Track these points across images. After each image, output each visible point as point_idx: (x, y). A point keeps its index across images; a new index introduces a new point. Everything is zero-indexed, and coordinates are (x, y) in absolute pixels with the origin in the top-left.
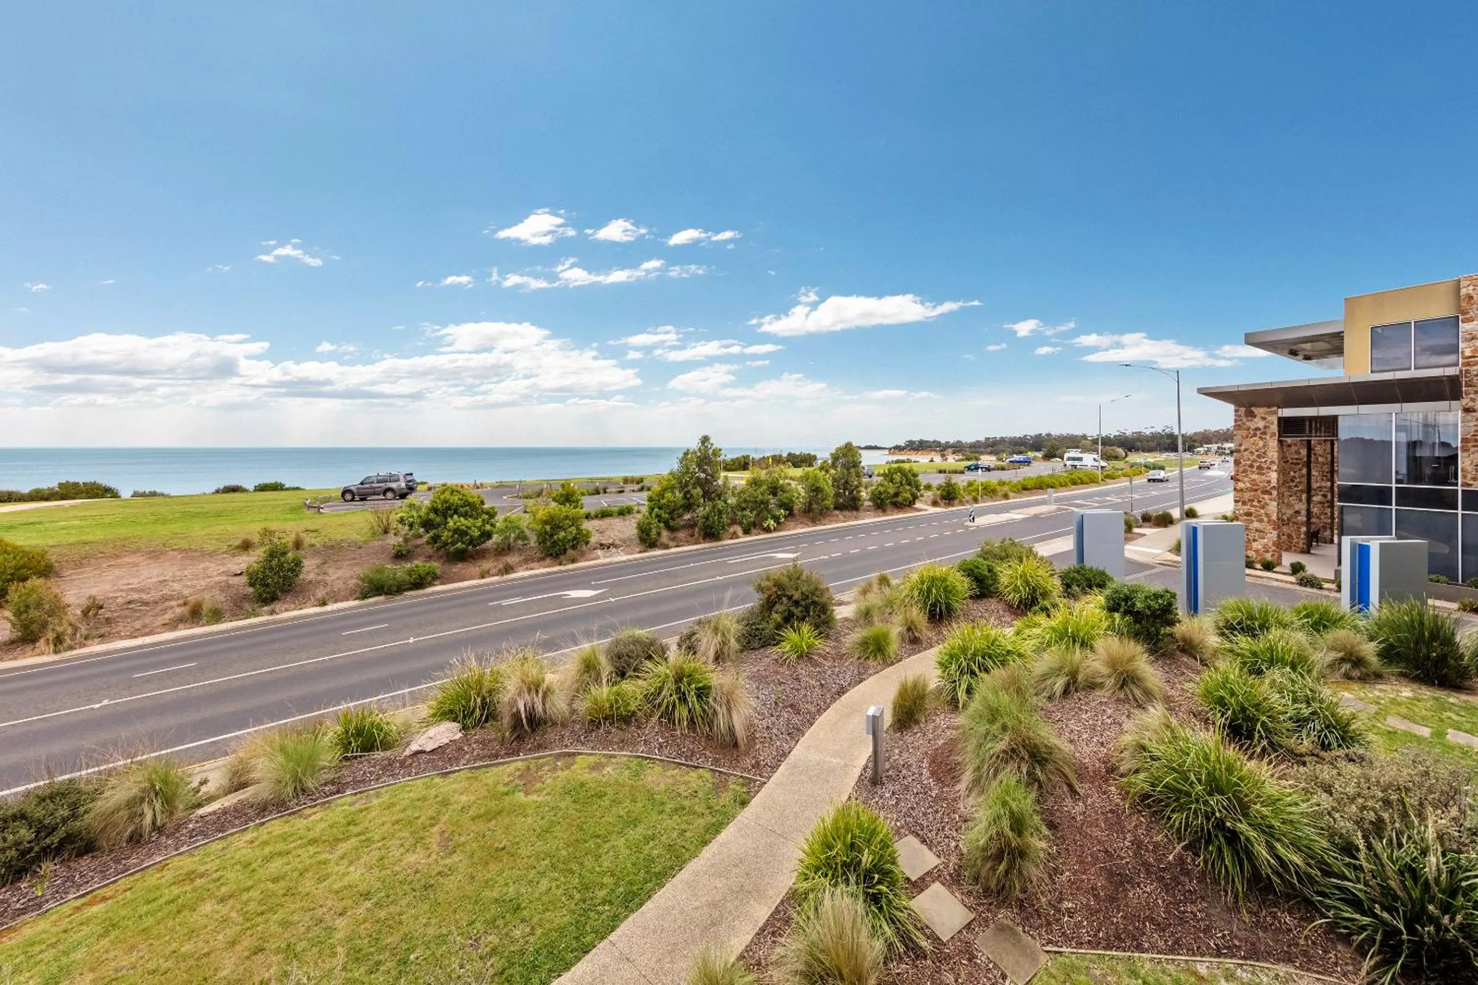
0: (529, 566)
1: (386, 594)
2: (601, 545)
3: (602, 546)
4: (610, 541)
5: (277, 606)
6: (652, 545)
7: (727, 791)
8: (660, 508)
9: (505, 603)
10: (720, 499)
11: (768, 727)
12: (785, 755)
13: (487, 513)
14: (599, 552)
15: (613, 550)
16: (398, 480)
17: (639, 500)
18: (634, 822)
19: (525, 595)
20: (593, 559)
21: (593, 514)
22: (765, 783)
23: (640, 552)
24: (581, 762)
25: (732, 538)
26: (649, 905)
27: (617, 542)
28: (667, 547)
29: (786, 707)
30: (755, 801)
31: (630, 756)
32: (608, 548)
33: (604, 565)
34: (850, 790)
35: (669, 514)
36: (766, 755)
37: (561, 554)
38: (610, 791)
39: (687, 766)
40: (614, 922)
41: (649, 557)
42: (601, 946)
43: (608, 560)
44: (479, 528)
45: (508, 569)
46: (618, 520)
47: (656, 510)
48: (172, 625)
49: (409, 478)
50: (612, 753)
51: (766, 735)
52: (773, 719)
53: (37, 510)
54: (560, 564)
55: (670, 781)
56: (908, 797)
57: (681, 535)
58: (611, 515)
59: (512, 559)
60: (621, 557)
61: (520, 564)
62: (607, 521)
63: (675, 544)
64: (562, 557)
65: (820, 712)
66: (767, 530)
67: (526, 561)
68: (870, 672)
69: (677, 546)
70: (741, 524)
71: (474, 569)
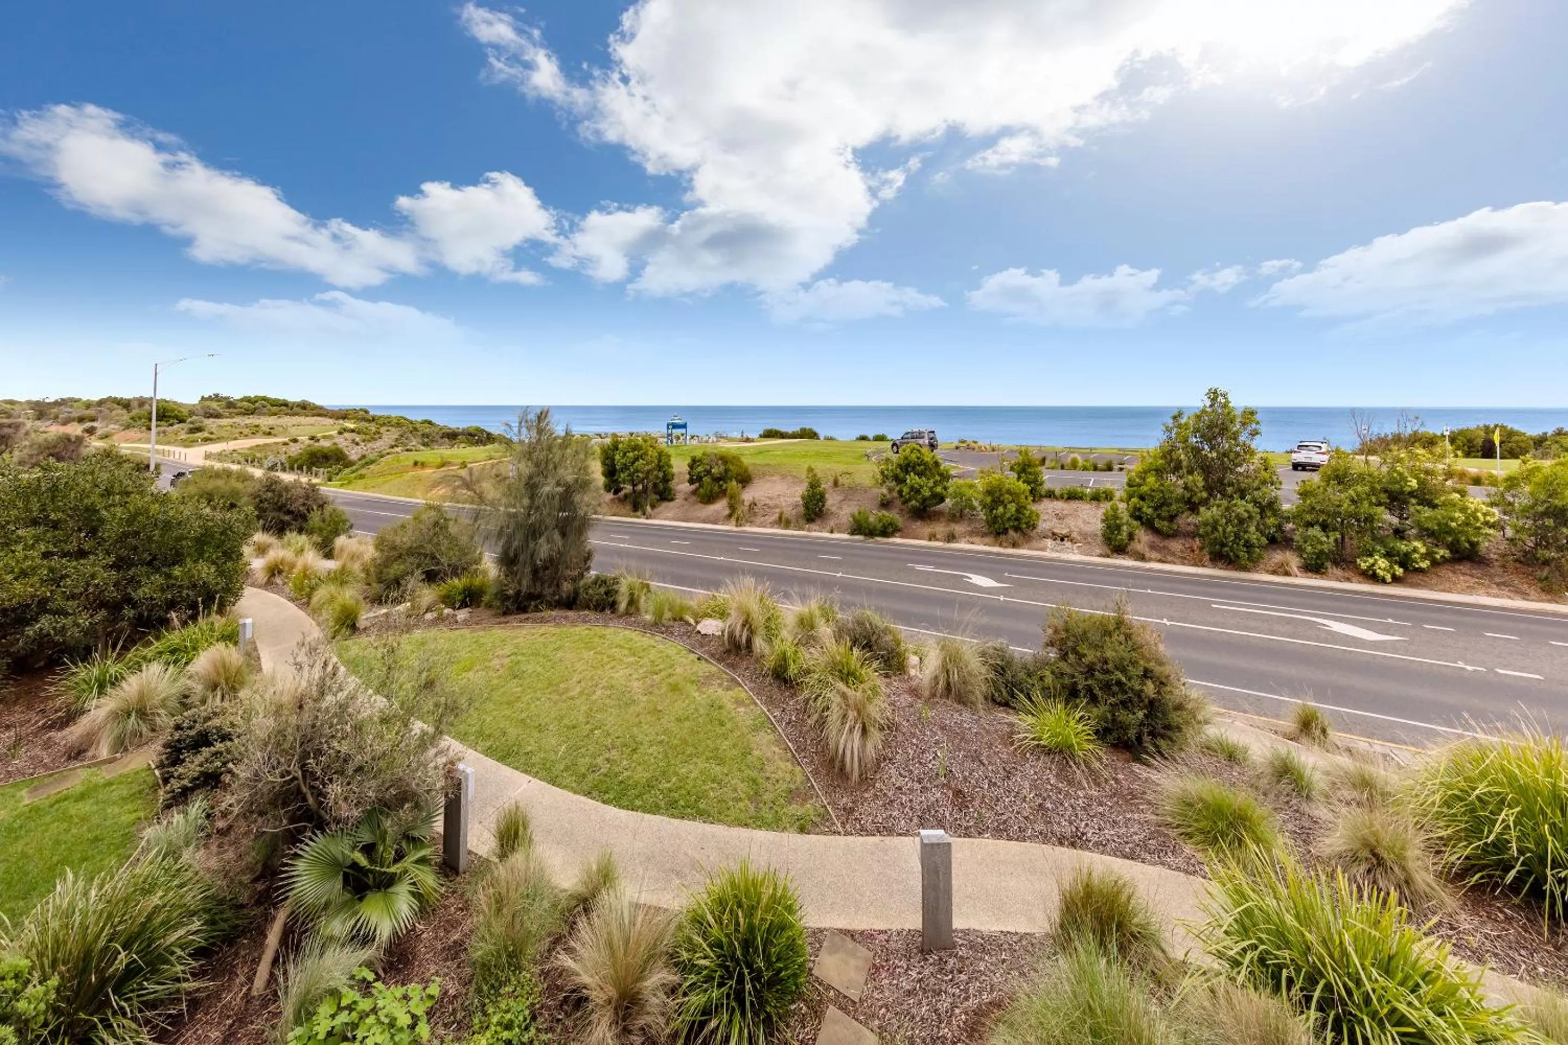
0: (971, 540)
1: (865, 535)
2: (1054, 534)
3: (1054, 536)
4: (1064, 532)
5: (813, 526)
6: (1119, 550)
7: (802, 805)
8: (1142, 498)
9: (919, 567)
10: (1242, 498)
11: (900, 788)
12: (890, 831)
13: (941, 475)
14: (1049, 543)
15: (1067, 544)
16: (923, 437)
17: (1116, 483)
18: (721, 761)
19: (938, 565)
20: (1037, 549)
21: (1057, 493)
22: (839, 833)
23: (1101, 555)
24: (737, 692)
25: (1274, 572)
26: (676, 822)
27: (1074, 535)
28: (1142, 558)
29: (950, 788)
30: (812, 837)
31: (764, 712)
32: (1062, 540)
33: (1050, 560)
34: (896, 926)
35: (1156, 509)
36: (870, 810)
37: (1002, 533)
38: (729, 726)
39: (794, 756)
40: (654, 809)
41: (1108, 566)
42: (639, 814)
43: (1055, 555)
44: (931, 489)
45: (951, 538)
46: (1088, 506)
47: (1135, 500)
48: (772, 524)
49: (932, 435)
50: (758, 702)
51: (890, 794)
52: (917, 786)
53: (782, 444)
54: (1001, 545)
55: (769, 754)
56: (924, 1002)
57: (1176, 545)
58: (1081, 498)
59: (959, 528)
60: (1073, 555)
61: (964, 535)
62: (1074, 505)
63: (1159, 556)
64: (1003, 537)
65: (1001, 831)
66: (1372, 577)
67: (972, 533)
68: (1169, 859)
69: (1161, 561)
70: (1300, 550)
71: (927, 529)
